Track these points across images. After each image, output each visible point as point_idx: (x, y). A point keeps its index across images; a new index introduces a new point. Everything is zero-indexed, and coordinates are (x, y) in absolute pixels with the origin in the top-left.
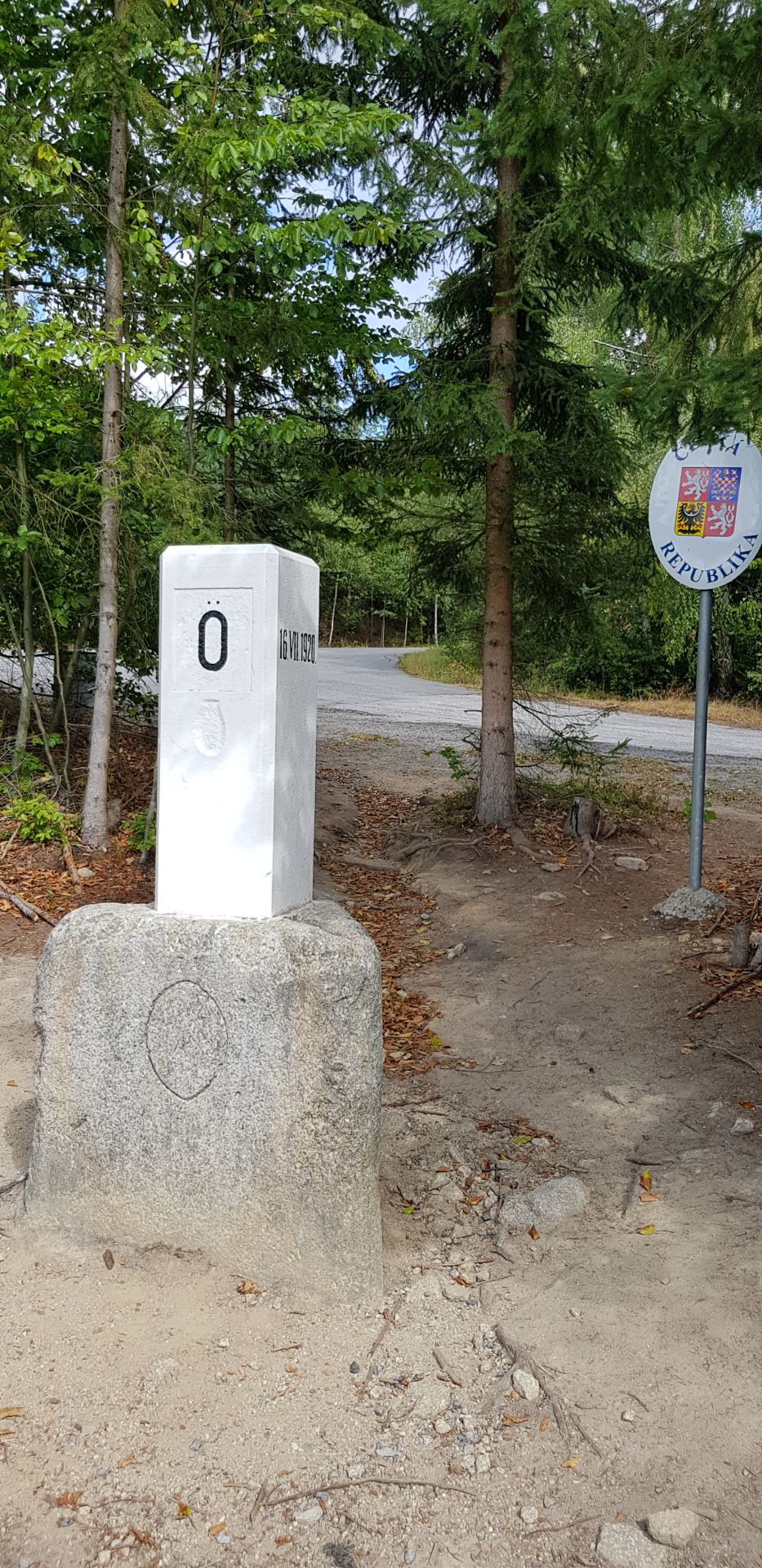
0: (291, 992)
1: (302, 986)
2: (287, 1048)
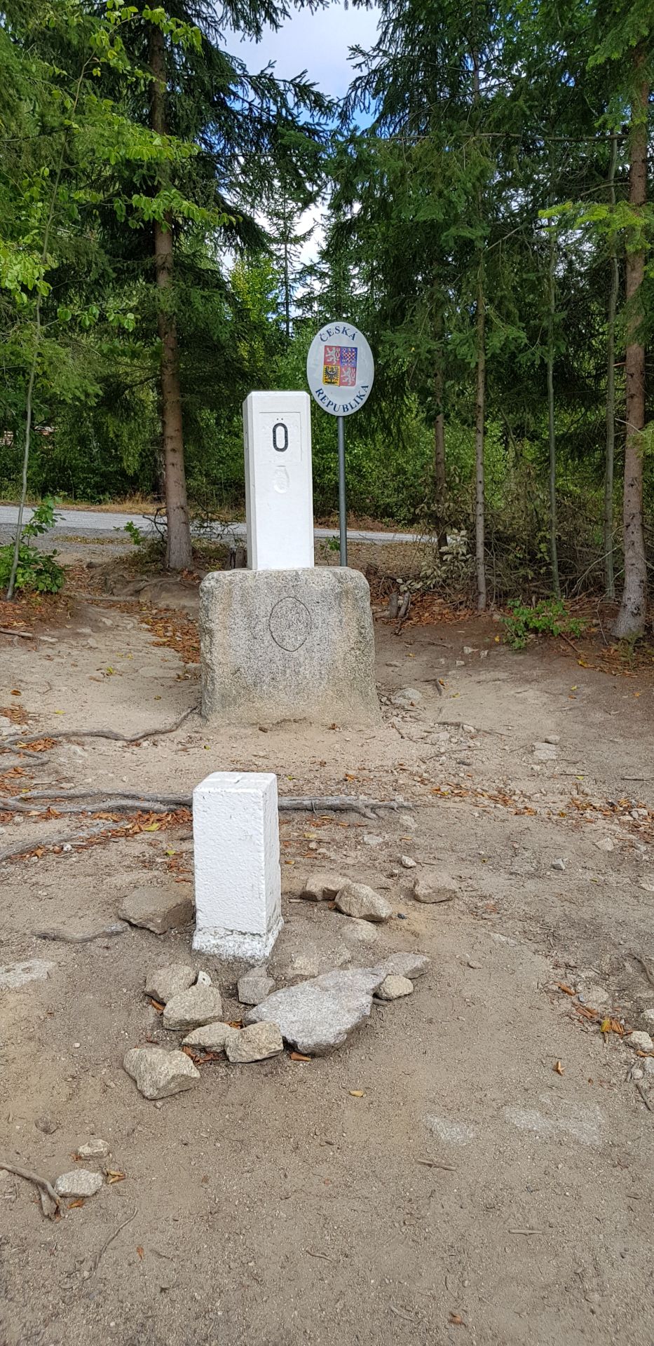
0: (342, 595)
1: (347, 592)
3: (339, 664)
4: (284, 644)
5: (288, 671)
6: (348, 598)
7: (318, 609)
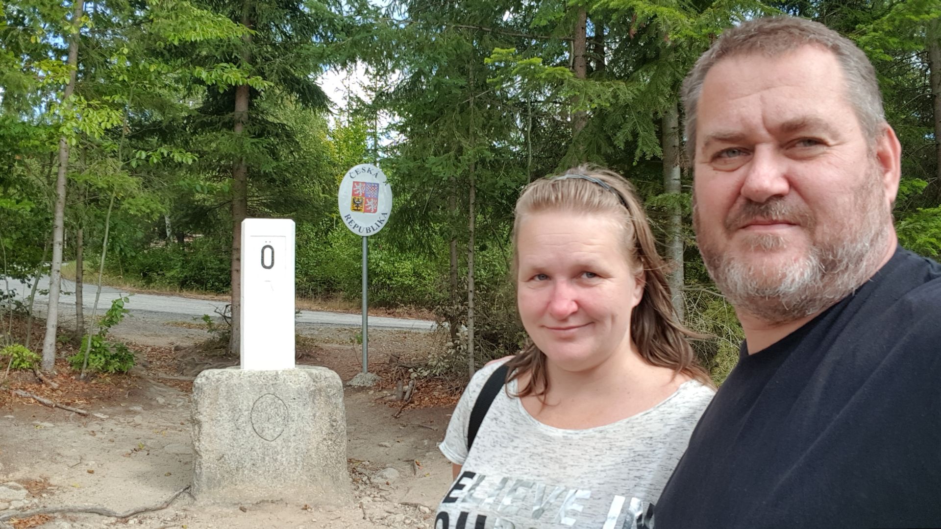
0: (315, 394)
1: (320, 390)
2: (314, 415)
3: (313, 453)
4: (264, 434)
5: (267, 458)
6: (320, 395)
7: (293, 405)
